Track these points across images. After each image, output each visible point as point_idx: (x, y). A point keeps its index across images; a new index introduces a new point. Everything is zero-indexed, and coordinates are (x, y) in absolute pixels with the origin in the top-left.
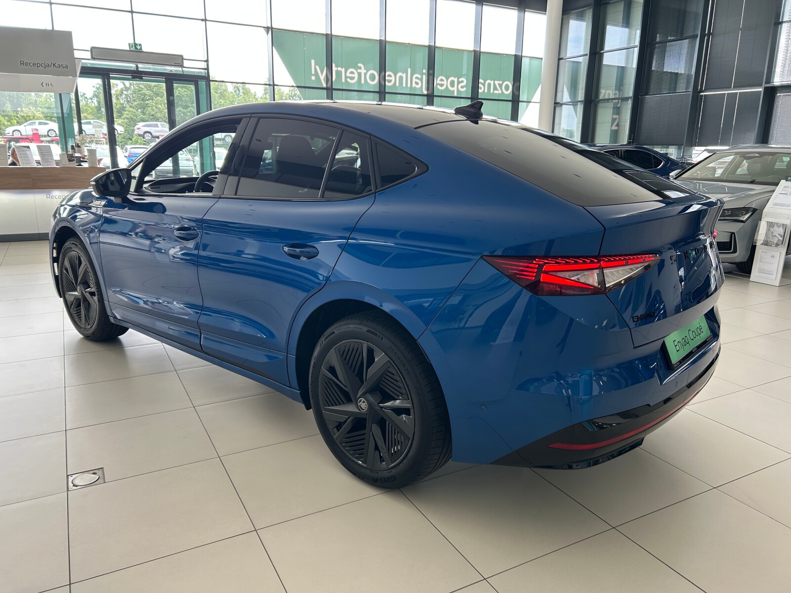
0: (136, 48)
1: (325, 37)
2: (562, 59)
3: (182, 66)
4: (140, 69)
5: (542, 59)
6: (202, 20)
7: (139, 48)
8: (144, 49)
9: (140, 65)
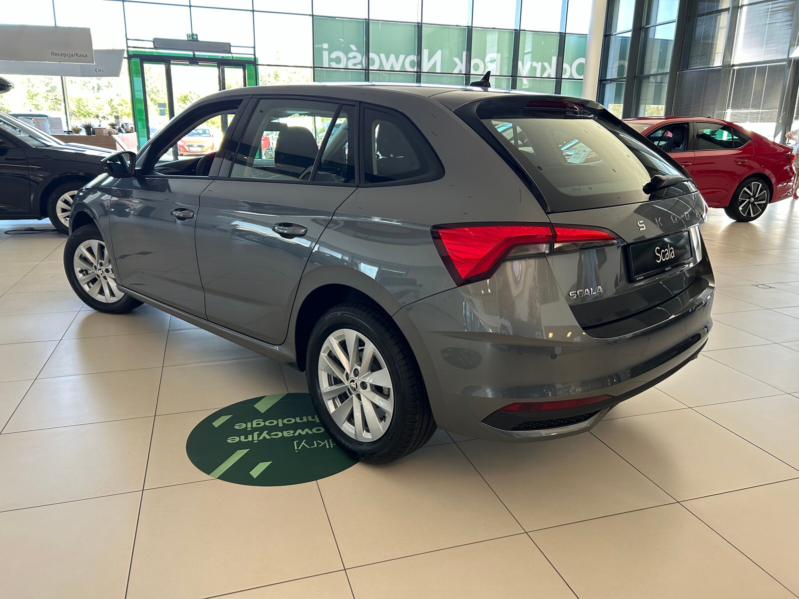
0: (193, 38)
1: (364, 21)
2: (611, 34)
3: (230, 52)
4: (196, 56)
6: (251, 11)
7: (195, 37)
8: (200, 39)
9: (196, 53)
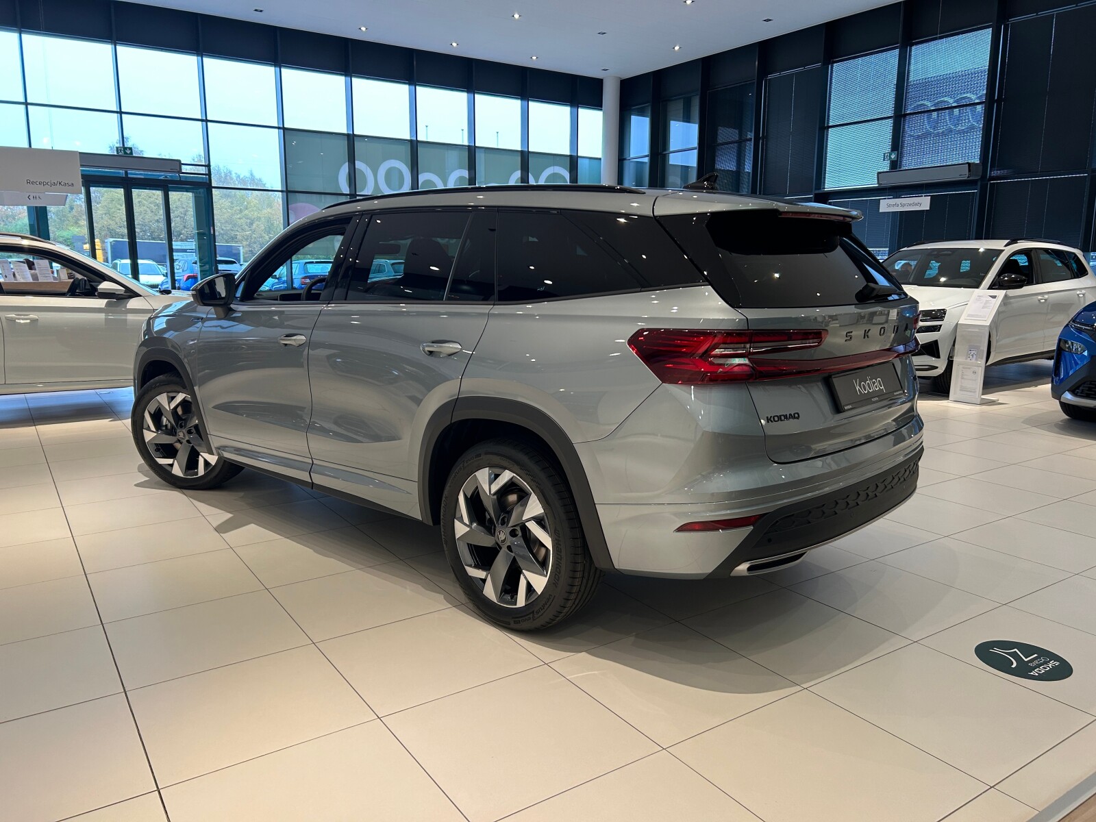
0: (125, 153)
1: (346, 137)
2: (625, 159)
3: (179, 172)
4: (129, 176)
5: (600, 159)
6: (203, 121)
7: (128, 152)
9: (130, 171)
